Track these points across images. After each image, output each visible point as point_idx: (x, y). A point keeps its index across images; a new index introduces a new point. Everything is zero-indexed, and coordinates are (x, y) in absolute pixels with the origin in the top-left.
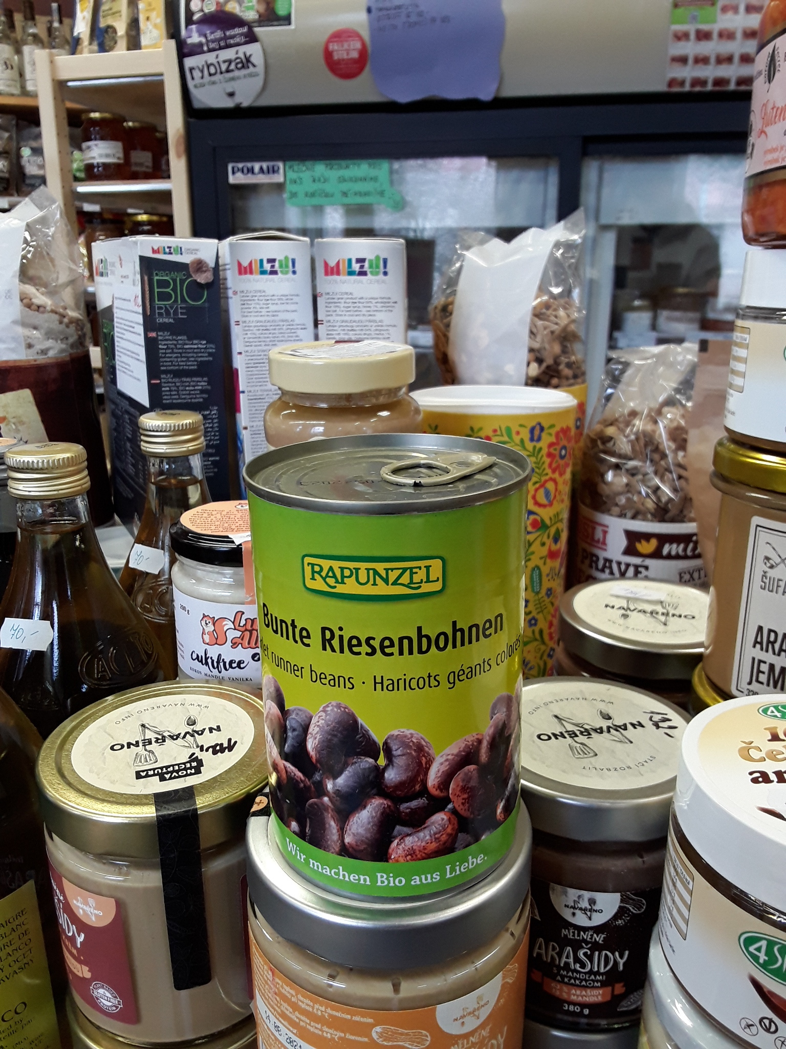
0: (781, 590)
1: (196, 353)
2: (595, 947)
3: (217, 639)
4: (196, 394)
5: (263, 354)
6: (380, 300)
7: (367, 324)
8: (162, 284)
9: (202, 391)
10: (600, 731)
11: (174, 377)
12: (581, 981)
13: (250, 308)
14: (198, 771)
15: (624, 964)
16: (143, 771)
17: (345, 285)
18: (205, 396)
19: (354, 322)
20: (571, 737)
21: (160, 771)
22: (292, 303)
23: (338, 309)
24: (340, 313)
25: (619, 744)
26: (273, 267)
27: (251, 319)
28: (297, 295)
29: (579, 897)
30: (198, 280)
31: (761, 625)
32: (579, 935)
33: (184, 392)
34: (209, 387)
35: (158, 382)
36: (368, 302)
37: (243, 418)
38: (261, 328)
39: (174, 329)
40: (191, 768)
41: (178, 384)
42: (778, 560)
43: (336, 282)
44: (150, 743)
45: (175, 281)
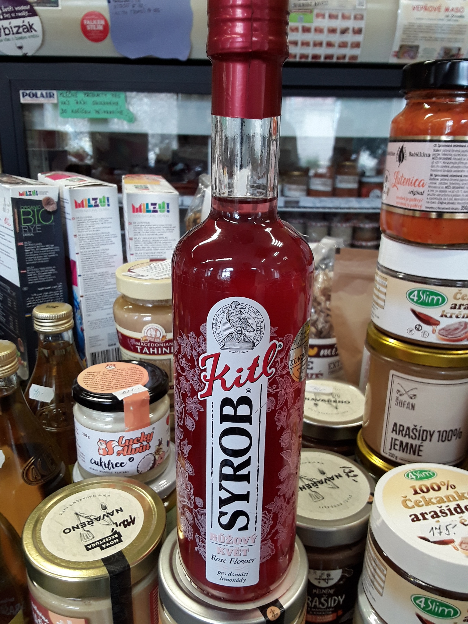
0: (406, 406)
1: (48, 252)
2: (330, 595)
3: (108, 452)
4: (49, 277)
5: (91, 253)
6: (165, 226)
7: (158, 239)
8: (26, 213)
9: (52, 275)
10: (321, 482)
11: (35, 268)
12: (322, 612)
13: (83, 227)
14: (120, 541)
15: (343, 601)
16: (89, 545)
17: (144, 218)
18: (54, 277)
19: (151, 238)
20: (309, 488)
21: (99, 544)
22: (108, 223)
23: (141, 232)
24: (143, 234)
25: (332, 490)
26: (96, 202)
27: (84, 233)
28: (111, 218)
29: (322, 574)
30: (48, 210)
31: (396, 422)
32: (322, 591)
33: (41, 276)
34: (56, 272)
35: (25, 271)
36: (158, 228)
37: (79, 290)
38: (90, 238)
39: (34, 240)
40: (115, 539)
41: (37, 272)
42: (404, 392)
43: (139, 216)
44: (86, 526)
45: (33, 211)
